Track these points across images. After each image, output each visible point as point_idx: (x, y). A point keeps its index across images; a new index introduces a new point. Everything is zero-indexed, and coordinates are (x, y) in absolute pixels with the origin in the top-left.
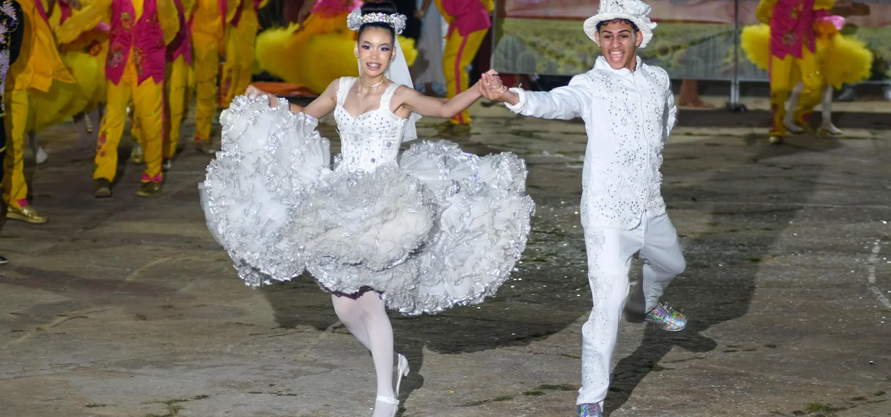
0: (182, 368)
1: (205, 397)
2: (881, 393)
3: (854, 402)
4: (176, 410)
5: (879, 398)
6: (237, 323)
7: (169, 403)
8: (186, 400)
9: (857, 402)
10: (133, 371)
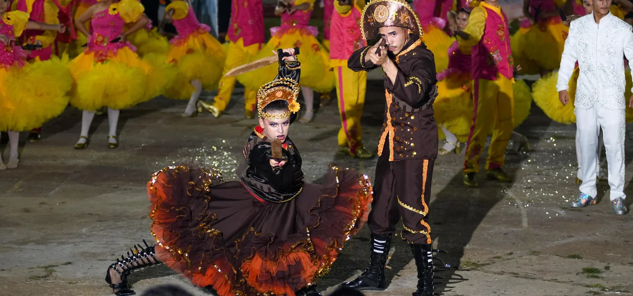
0: (55, 244)
1: (69, 263)
2: (511, 254)
3: (494, 260)
4: (51, 272)
5: (509, 257)
6: (89, 214)
7: (46, 268)
8: (57, 266)
9: (496, 260)
10: (22, 247)
